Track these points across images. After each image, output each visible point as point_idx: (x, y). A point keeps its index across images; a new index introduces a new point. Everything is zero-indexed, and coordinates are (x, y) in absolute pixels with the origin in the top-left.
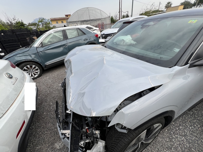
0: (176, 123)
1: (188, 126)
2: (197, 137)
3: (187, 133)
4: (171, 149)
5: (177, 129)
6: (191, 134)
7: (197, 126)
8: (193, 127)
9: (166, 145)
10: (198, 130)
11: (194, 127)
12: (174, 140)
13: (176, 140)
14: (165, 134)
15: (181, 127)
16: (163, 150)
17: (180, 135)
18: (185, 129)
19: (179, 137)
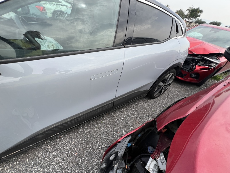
0: (54, 147)
1: (66, 151)
2: (61, 167)
3: (53, 162)
5: (47, 156)
6: (59, 162)
7: (77, 149)
11: (72, 151)
14: (19, 167)
15: (54, 153)
17: (41, 166)
18: (57, 155)
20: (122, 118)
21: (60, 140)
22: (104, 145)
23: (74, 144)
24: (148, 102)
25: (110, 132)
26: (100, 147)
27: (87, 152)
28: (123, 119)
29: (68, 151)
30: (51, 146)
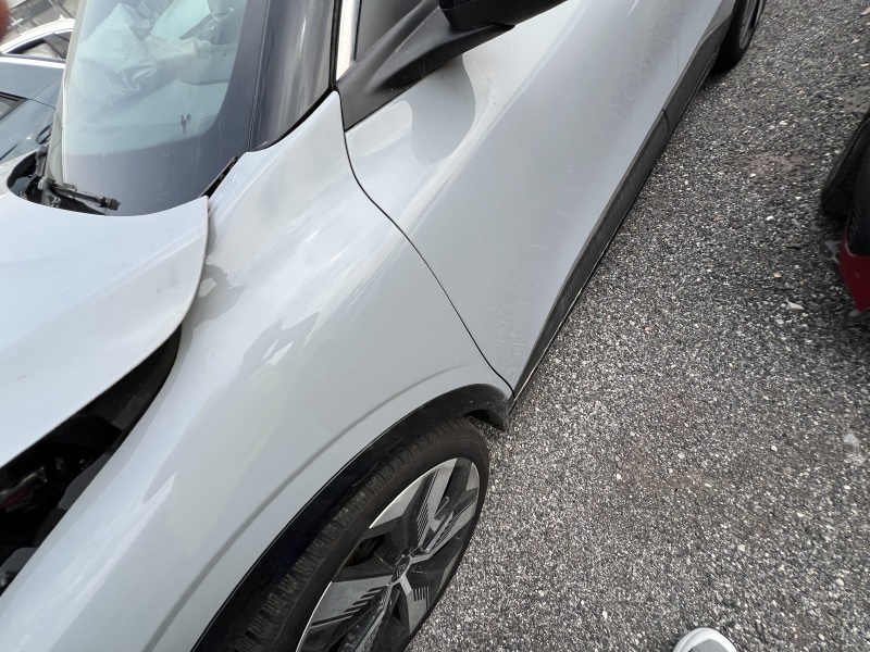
0: (568, 355)
1: (610, 342)
2: (641, 371)
3: (606, 376)
4: (562, 480)
5: (574, 377)
6: (623, 368)
7: (638, 321)
8: (624, 337)
9: (544, 472)
10: (642, 341)
11: (630, 332)
12: (566, 435)
13: (573, 430)
14: (534, 429)
15: (584, 363)
16: (537, 500)
17: (586, 399)
18: (599, 361)
19: (582, 410)
20: (686, 183)
21: (567, 335)
22: (707, 268)
23: (613, 318)
24: (723, 89)
25: (686, 236)
26: (698, 280)
27: (672, 309)
28: (692, 184)
29: (618, 337)
30: (557, 357)
